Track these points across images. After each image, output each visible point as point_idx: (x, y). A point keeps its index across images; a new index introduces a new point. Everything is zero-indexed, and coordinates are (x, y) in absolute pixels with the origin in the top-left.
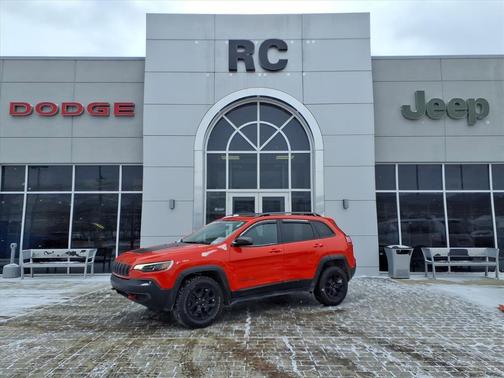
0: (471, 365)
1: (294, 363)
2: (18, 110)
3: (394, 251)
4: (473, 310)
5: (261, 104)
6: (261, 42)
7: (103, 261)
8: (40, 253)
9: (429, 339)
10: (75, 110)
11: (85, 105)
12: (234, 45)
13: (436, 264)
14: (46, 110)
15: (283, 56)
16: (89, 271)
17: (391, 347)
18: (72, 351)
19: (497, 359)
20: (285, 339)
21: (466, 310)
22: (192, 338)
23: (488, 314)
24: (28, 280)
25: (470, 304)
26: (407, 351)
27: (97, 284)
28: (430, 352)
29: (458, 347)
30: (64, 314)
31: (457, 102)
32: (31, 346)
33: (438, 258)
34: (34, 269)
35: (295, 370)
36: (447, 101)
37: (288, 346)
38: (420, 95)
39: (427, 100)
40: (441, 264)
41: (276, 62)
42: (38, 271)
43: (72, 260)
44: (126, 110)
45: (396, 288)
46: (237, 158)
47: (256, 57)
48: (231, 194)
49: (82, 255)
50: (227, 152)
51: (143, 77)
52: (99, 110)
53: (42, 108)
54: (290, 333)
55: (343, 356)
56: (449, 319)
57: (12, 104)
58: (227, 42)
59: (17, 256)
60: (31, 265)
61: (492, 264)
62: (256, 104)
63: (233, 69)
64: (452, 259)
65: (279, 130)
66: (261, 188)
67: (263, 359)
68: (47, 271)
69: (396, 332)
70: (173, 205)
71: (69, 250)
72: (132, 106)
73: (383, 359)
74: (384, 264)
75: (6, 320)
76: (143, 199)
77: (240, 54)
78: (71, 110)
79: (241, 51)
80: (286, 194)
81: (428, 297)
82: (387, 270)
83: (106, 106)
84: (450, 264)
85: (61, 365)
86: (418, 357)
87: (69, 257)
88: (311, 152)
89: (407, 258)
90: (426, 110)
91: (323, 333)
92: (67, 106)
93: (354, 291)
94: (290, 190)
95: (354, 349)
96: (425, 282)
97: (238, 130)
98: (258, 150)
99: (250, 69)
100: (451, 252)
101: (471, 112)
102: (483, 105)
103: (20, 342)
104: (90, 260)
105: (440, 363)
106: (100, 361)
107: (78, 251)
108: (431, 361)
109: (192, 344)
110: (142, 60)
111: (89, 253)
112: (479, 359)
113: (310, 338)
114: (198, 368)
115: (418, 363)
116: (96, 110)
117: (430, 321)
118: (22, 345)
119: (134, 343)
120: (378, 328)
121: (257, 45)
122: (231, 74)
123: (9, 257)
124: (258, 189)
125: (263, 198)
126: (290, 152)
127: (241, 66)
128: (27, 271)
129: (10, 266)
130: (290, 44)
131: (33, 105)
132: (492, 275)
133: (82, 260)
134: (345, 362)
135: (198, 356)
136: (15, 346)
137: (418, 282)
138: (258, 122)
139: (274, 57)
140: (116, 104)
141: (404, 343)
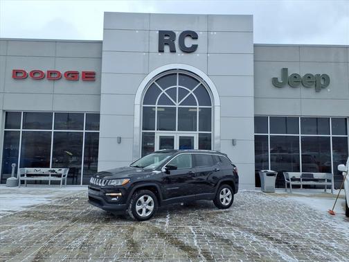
0: (303, 244)
1: (195, 241)
2: (18, 75)
3: (265, 174)
4: (312, 213)
5: (179, 74)
6: (181, 32)
7: (73, 177)
8: (32, 170)
9: (280, 229)
10: (56, 76)
11: (62, 72)
12: (163, 34)
13: (292, 183)
14: (37, 75)
15: (195, 42)
16: (63, 184)
17: (256, 233)
18: (58, 232)
19: (320, 241)
20: (191, 228)
21: (307, 213)
22: (132, 226)
23: (321, 215)
24: (23, 189)
25: (311, 209)
26: (265, 235)
27: (69, 191)
28: (280, 236)
29: (297, 234)
30: (50, 210)
31: (309, 76)
32: (32, 228)
33: (293, 179)
34: (27, 181)
35: (196, 244)
36: (302, 75)
37: (193, 232)
38: (285, 71)
39: (289, 74)
40: (296, 183)
41: (190, 46)
42: (30, 183)
43: (52, 175)
44: (90, 76)
45: (265, 198)
46: (163, 110)
47: (176, 43)
48: (159, 134)
49: (59, 172)
50: (156, 106)
51: (101, 54)
52: (72, 76)
53: (34, 74)
54: (194, 224)
55: (226, 238)
56: (296, 218)
57: (14, 71)
58: (158, 32)
59: (16, 172)
60: (25, 178)
61: (329, 184)
62: (176, 74)
63: (161, 51)
64: (303, 180)
65: (191, 92)
66: (178, 130)
67: (176, 239)
68: (36, 182)
69: (261, 225)
70: (120, 140)
71: (51, 169)
72: (94, 74)
73: (250, 240)
74: (258, 183)
75: (13, 213)
76: (100, 136)
77: (166, 40)
78: (53, 76)
79: (167, 38)
80: (195, 135)
81: (284, 204)
82: (260, 186)
83: (77, 73)
84: (302, 183)
85: (52, 239)
86: (272, 239)
87: (50, 173)
88: (212, 107)
89: (274, 179)
90: (289, 81)
91: (215, 225)
92: (50, 73)
93: (238, 200)
94: (198, 132)
95: (233, 234)
96: (284, 195)
97: (164, 91)
98: (177, 105)
99: (173, 51)
100: (303, 175)
101: (318, 83)
102: (326, 78)
103: (24, 226)
104: (64, 176)
105: (284, 243)
106: (76, 237)
107: (57, 170)
108: (279, 241)
109: (133, 229)
110: (100, 43)
111: (64, 171)
112: (308, 241)
113: (206, 227)
114: (136, 243)
115: (271, 242)
116: (70, 76)
117: (283, 218)
118: (26, 228)
119: (96, 228)
120: (250, 222)
121: (178, 34)
122: (160, 54)
123: (11, 173)
124: (177, 131)
125: (180, 137)
126: (198, 106)
127: (167, 48)
128: (23, 182)
129: (11, 179)
130: (200, 34)
131: (28, 72)
132: (329, 191)
133: (59, 176)
134: (227, 241)
135: (136, 236)
136: (21, 229)
137: (280, 195)
138: (178, 86)
139: (189, 42)
140: (83, 72)
141: (264, 231)
